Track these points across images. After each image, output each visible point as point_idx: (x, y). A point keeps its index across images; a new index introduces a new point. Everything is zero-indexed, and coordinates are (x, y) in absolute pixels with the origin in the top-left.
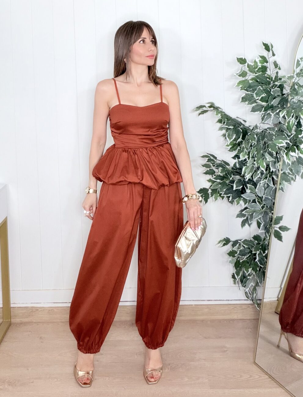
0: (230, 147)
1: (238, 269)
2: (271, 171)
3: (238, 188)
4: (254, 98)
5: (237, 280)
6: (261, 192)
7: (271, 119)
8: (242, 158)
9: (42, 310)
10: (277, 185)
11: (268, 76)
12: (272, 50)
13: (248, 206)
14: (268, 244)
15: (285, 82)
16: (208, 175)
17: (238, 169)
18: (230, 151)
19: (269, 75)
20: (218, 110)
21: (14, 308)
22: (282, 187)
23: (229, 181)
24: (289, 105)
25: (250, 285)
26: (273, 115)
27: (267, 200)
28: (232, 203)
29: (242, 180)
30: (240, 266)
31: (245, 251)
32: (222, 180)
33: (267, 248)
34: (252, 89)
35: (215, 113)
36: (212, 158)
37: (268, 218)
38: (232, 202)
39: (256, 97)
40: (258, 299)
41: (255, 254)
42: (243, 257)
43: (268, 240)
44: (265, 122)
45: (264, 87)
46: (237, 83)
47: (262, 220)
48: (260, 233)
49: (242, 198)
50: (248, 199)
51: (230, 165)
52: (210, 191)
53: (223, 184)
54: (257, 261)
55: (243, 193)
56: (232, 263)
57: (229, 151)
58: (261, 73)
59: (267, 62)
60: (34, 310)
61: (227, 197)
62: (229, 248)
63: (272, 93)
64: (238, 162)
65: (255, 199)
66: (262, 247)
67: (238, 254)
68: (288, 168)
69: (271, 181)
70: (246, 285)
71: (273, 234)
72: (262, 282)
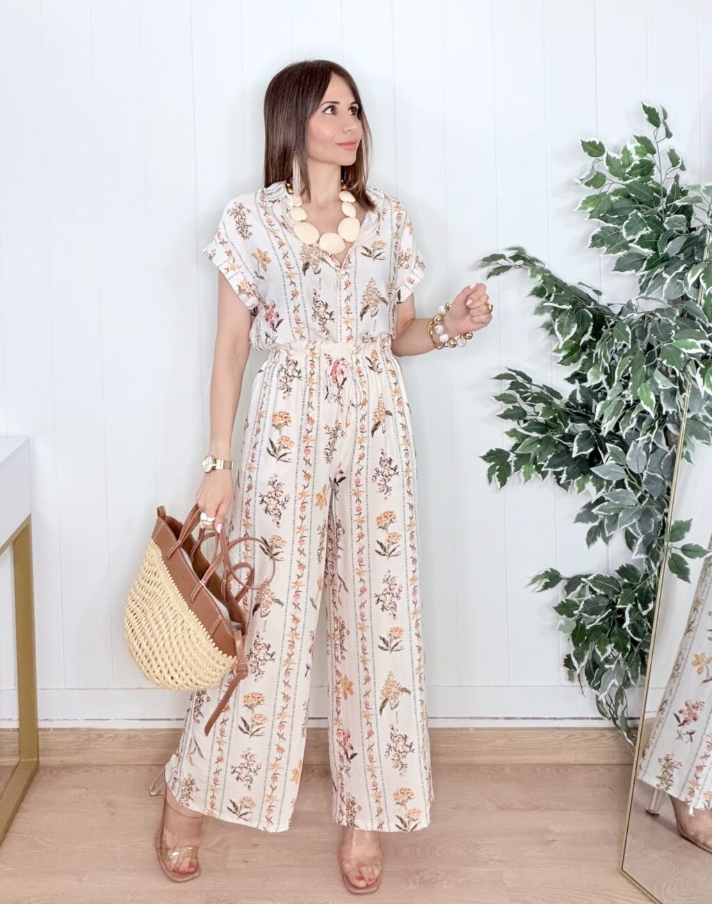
0: (564, 353)
1: (580, 645)
2: (664, 413)
3: (584, 453)
4: (623, 238)
5: (578, 671)
6: (638, 462)
7: (662, 288)
8: (592, 382)
9: (111, 737)
10: (677, 447)
11: (654, 186)
12: (665, 124)
13: (606, 495)
14: (656, 586)
15: (698, 200)
16: (510, 420)
17: (580, 408)
18: (563, 364)
19: (657, 184)
20: (534, 265)
21: (45, 730)
22: (689, 450)
23: (560, 435)
24: (706, 256)
25: (610, 685)
26: (669, 278)
27: (654, 482)
28: (566, 489)
29: (593, 434)
30: (586, 638)
31: (598, 604)
32: (542, 434)
33: (652, 596)
34: (616, 216)
35: (529, 274)
36: (520, 379)
37: (653, 525)
38: (565, 486)
39: (628, 235)
40: (629, 716)
41: (622, 611)
42: (594, 617)
43: (655, 576)
44: (649, 296)
45: (645, 212)
46: (581, 202)
47: (637, 528)
48: (636, 560)
49: (591, 477)
50: (606, 478)
51: (562, 398)
52: (512, 458)
53: (546, 443)
54: (627, 628)
55: (594, 465)
56: (565, 631)
57: (561, 363)
58: (639, 177)
59: (653, 152)
60: (93, 737)
61: (555, 473)
62: (557, 594)
63: (665, 226)
64: (580, 391)
65: (623, 480)
66: (639, 594)
67: (580, 609)
68: (704, 406)
69: (661, 436)
70: (600, 684)
71: (667, 564)
72: (637, 678)
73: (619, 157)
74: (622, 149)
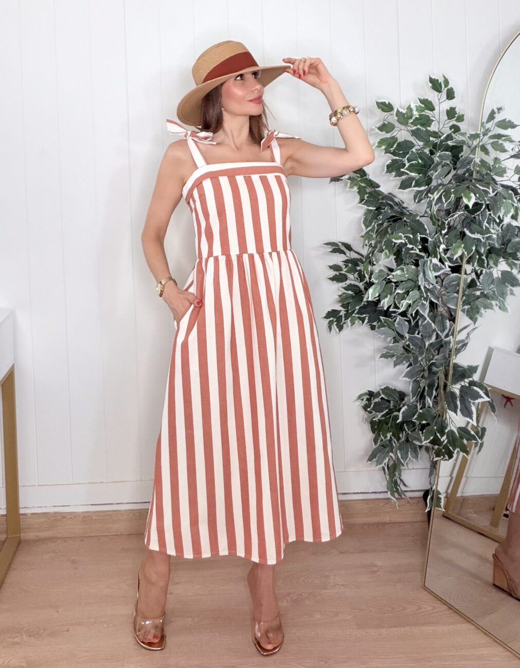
9: (71, 518)
21: (24, 515)
34: (401, 152)
46: (377, 142)
60: (59, 518)
73: (404, 111)
74: (407, 106)
